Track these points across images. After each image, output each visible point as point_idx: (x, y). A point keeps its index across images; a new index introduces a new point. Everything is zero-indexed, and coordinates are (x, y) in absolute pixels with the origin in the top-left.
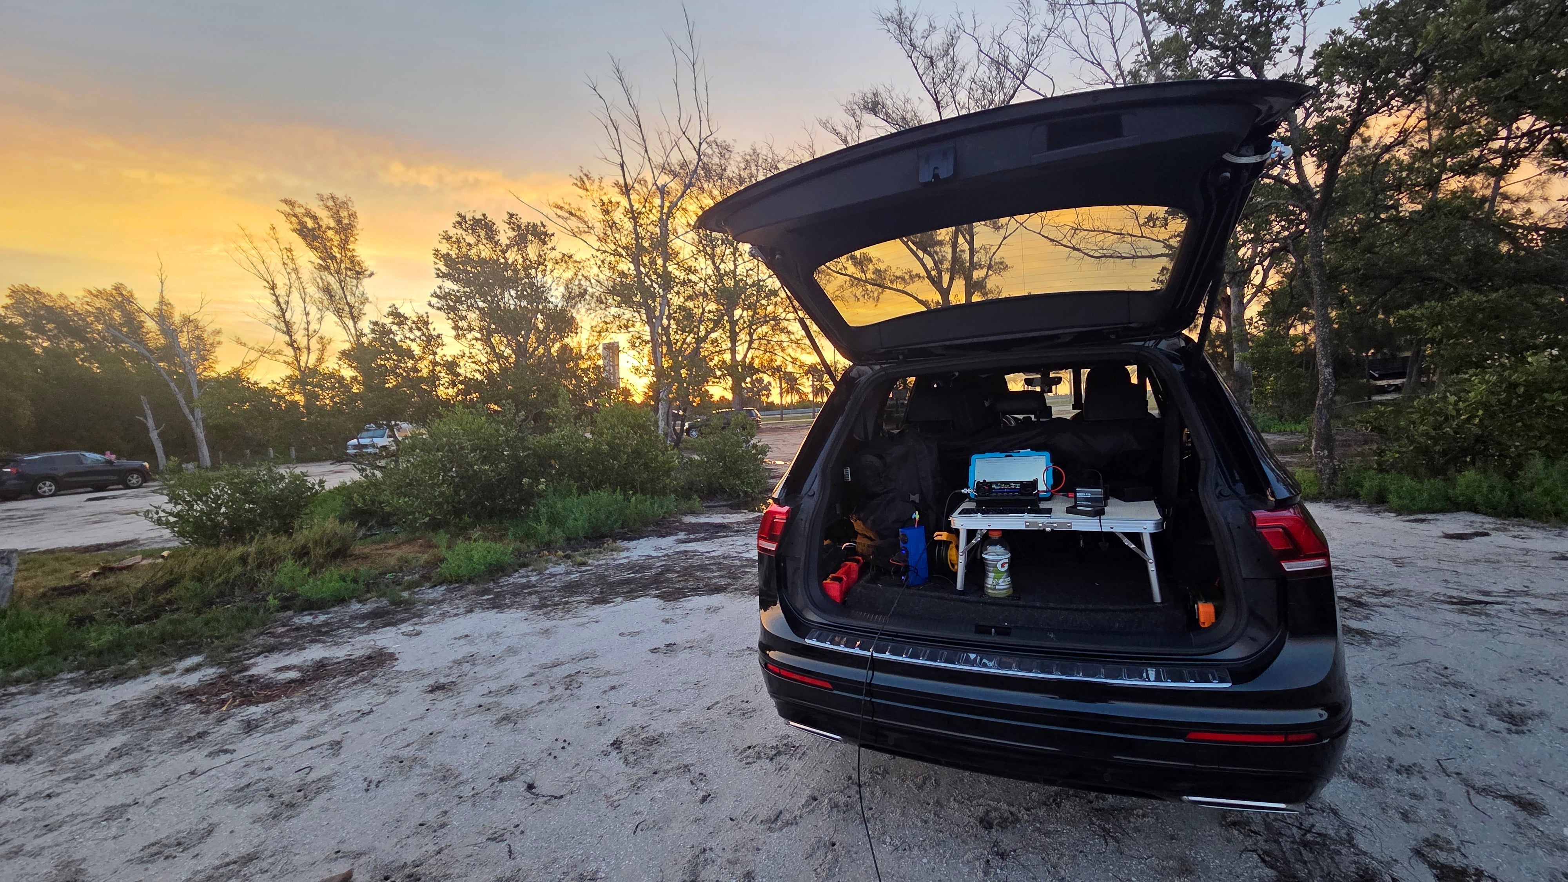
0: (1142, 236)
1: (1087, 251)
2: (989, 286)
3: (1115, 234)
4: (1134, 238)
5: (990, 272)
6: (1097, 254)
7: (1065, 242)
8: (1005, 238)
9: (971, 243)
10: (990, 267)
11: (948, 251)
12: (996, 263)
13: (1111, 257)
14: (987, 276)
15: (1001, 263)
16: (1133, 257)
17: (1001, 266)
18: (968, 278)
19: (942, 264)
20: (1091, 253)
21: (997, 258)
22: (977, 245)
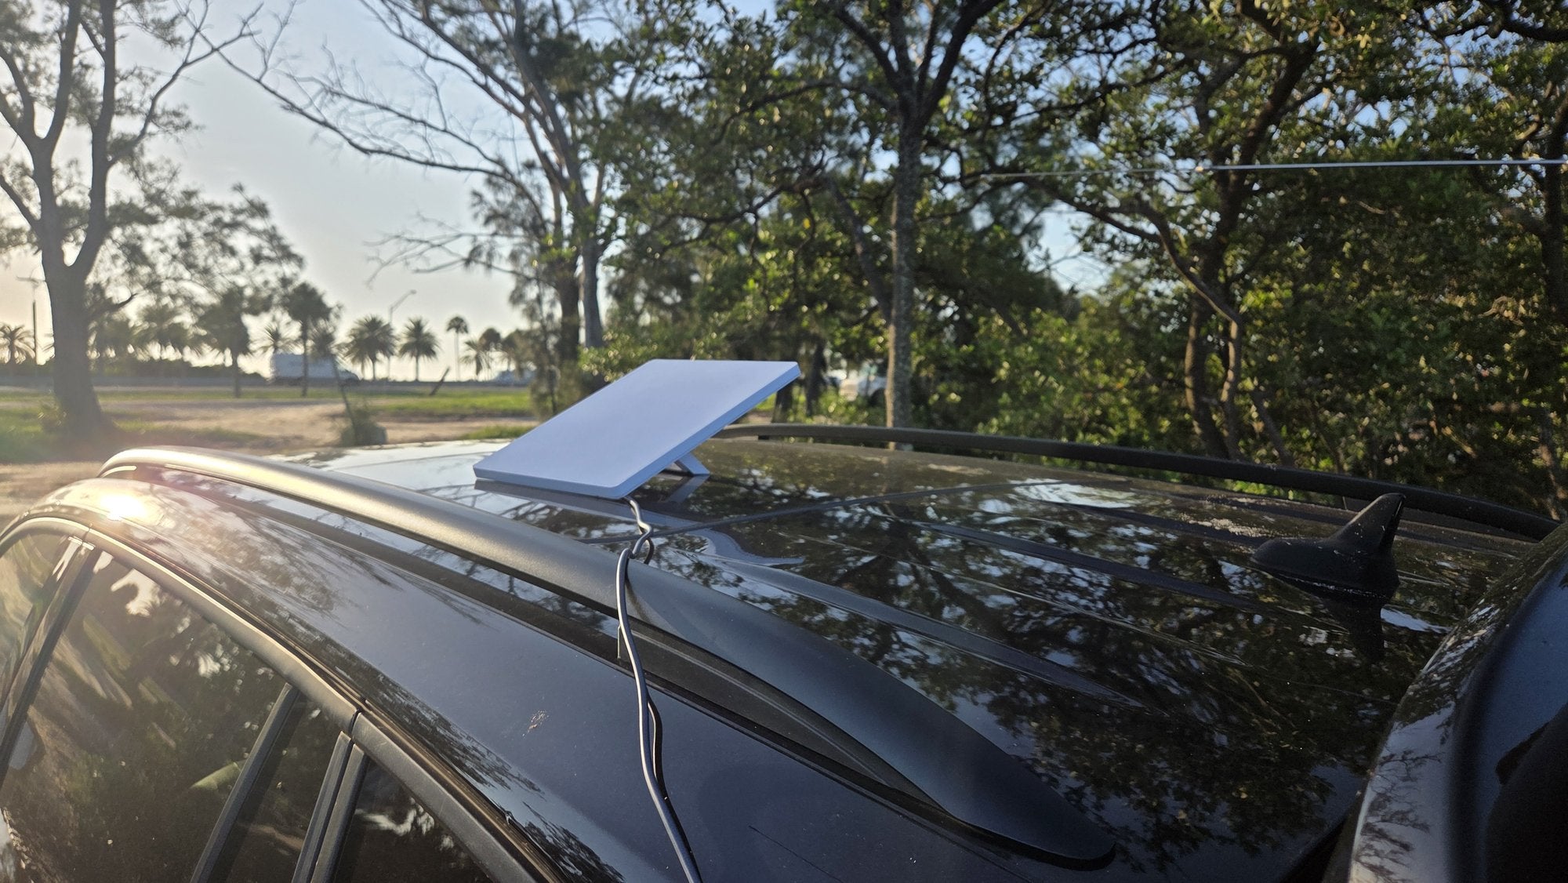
0: (445, 131)
1: (348, 135)
2: (147, 158)
3: (400, 115)
4: (429, 130)
5: (151, 128)
6: (365, 144)
7: (311, 111)
8: (185, 64)
9: (109, 56)
10: (151, 117)
11: (49, 57)
12: (164, 112)
13: (389, 153)
14: (143, 132)
15: (177, 114)
16: (428, 163)
17: (177, 121)
18: (100, 130)
19: (36, 83)
20: (356, 141)
21: (166, 102)
22: (121, 64)
